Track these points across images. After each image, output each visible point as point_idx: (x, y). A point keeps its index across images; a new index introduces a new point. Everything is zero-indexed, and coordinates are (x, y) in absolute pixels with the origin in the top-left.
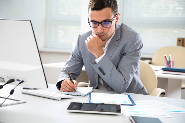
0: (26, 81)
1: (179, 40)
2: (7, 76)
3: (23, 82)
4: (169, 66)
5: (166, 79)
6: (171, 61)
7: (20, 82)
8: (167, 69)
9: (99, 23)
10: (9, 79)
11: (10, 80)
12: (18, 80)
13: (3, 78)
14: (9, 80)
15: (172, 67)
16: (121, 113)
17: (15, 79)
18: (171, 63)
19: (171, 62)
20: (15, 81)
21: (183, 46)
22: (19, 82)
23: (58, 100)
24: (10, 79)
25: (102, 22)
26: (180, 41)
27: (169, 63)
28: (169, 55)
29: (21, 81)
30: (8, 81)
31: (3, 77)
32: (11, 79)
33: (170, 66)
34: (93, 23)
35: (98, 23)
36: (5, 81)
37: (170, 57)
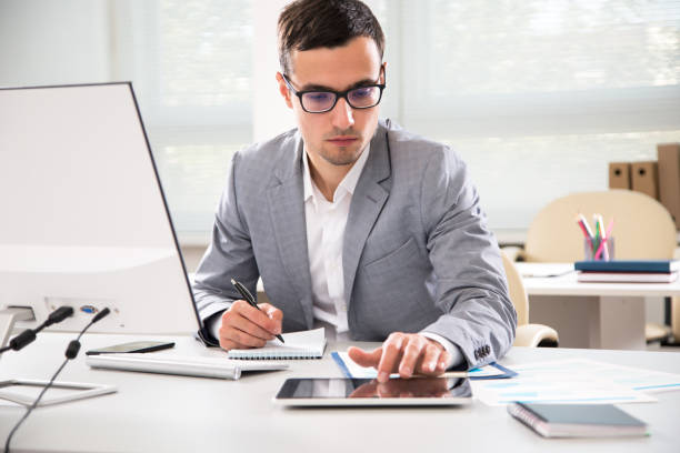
0: (116, 311)
1: (616, 171)
2: (46, 299)
3: (106, 312)
4: (598, 253)
5: (594, 301)
6: (604, 236)
7: (96, 313)
8: (593, 264)
9: (340, 94)
10: (53, 308)
11: (57, 311)
12: (88, 310)
13: (30, 308)
14: (52, 311)
15: (607, 258)
16: (473, 398)
17: (77, 306)
18: (605, 245)
19: (604, 240)
20: (78, 312)
21: (631, 187)
22: (93, 316)
23: (233, 379)
24: (57, 307)
25: (349, 89)
26: (618, 172)
27: (595, 244)
28: (595, 216)
29: (101, 309)
30: (51, 316)
31: (28, 305)
32: (61, 309)
33: (601, 256)
34: (312, 97)
35: (333, 96)
36: (37, 316)
37: (598, 226)
